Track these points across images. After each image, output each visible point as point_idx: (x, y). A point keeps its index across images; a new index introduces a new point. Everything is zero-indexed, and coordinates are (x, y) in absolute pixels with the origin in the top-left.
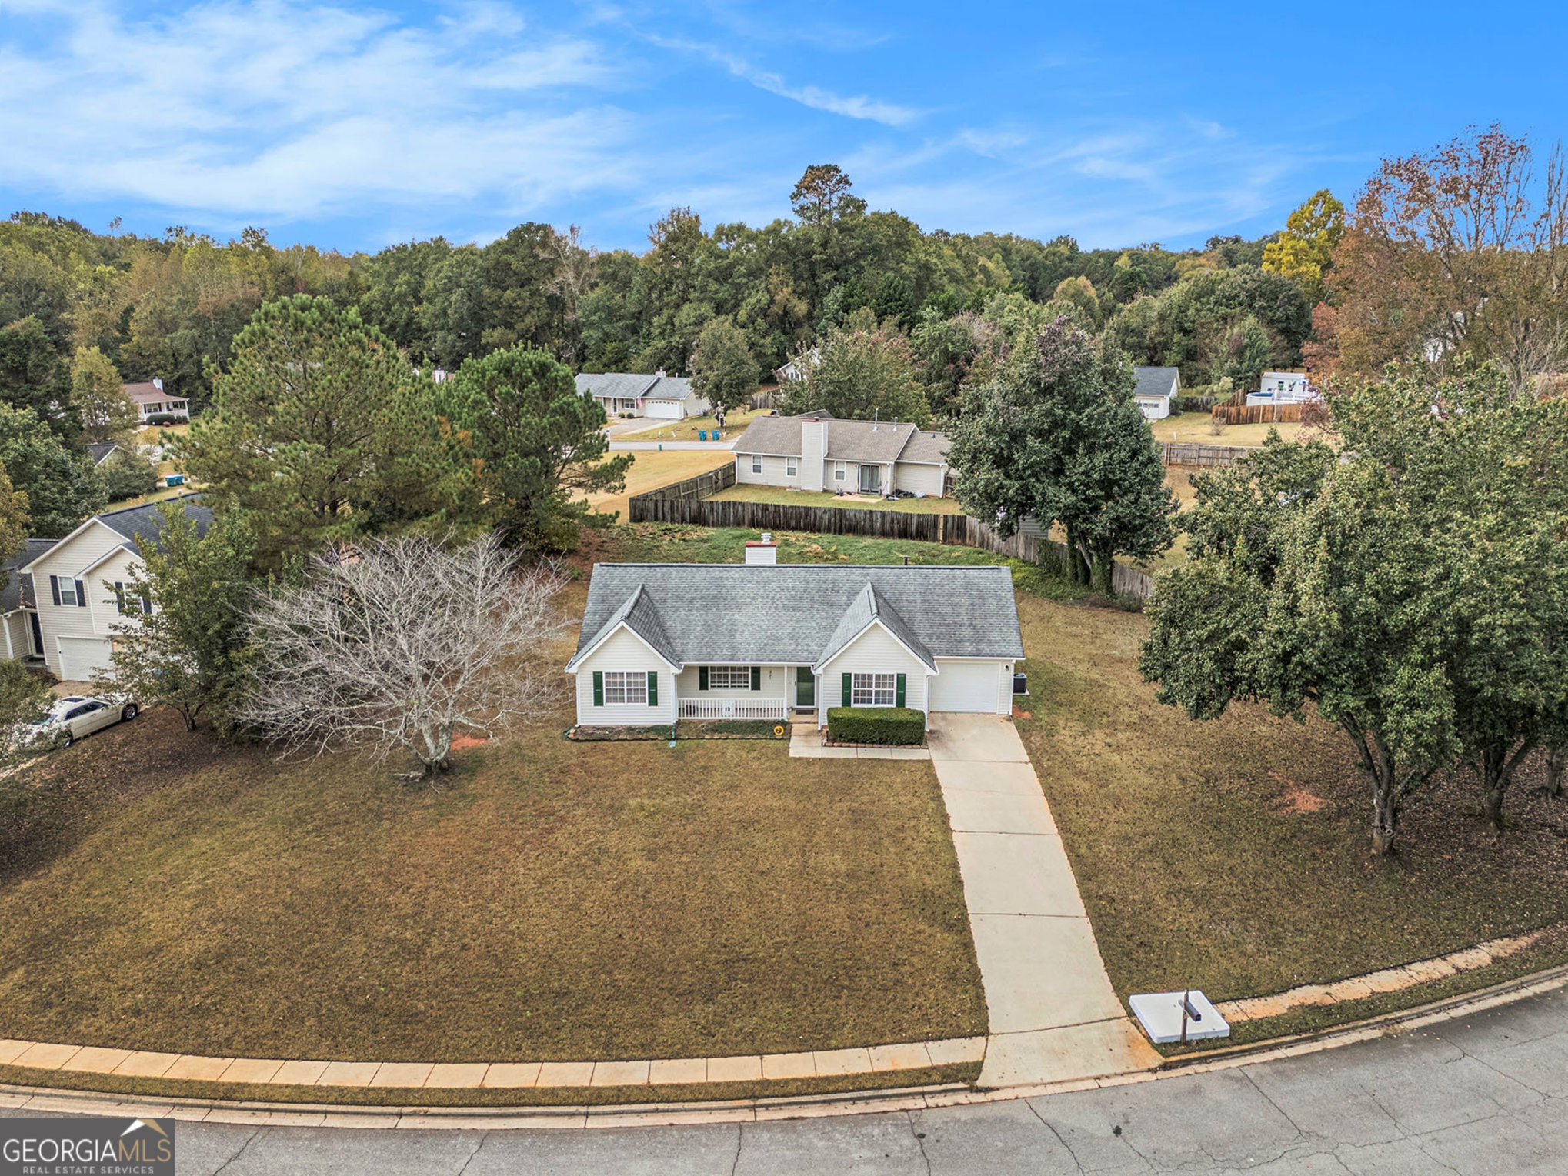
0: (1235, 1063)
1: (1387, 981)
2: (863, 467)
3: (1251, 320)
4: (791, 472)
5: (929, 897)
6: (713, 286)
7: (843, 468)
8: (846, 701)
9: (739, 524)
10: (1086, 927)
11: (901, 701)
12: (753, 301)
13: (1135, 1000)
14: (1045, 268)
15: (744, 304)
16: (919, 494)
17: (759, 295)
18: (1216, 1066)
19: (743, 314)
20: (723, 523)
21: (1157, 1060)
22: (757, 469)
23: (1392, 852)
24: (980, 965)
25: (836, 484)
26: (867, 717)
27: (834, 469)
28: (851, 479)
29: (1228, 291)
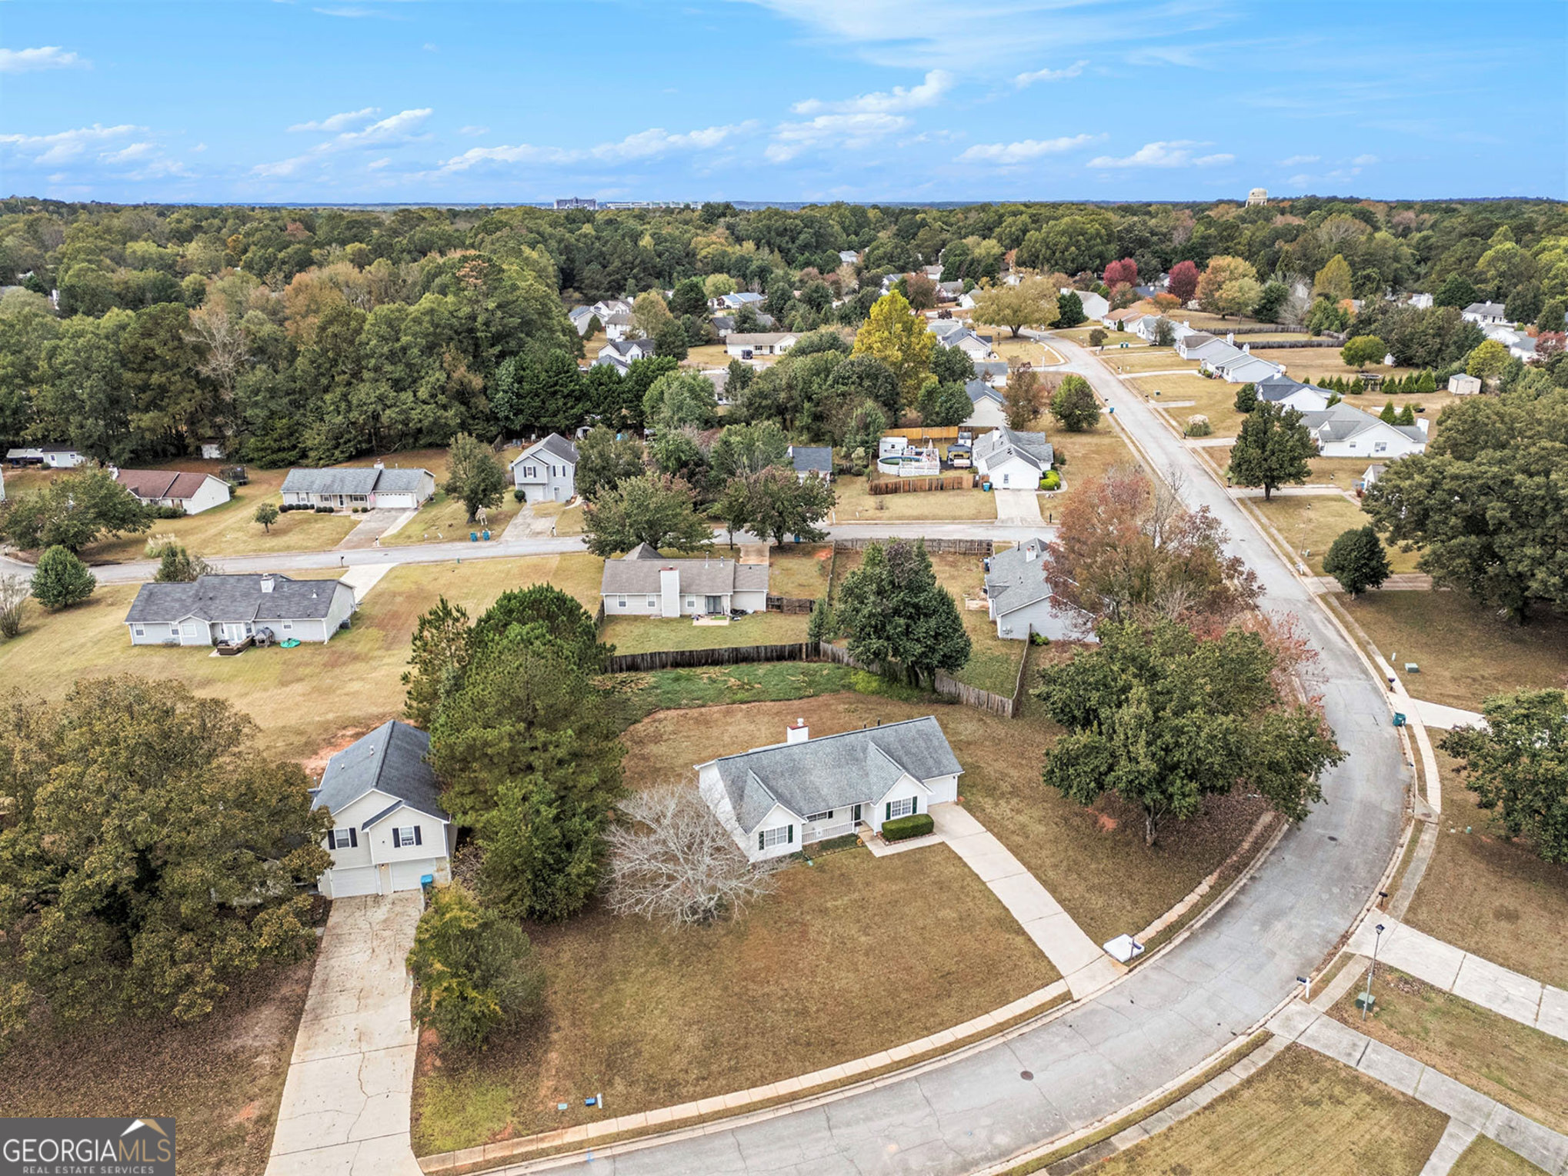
0: (1151, 961)
1: (1180, 909)
2: (708, 597)
3: (870, 404)
4: (651, 604)
5: (999, 920)
6: (388, 368)
7: (693, 599)
8: (888, 817)
9: (664, 666)
10: (1067, 917)
11: (915, 810)
12: (433, 379)
13: (1106, 946)
14: (579, 250)
15: (423, 382)
16: (750, 611)
17: (437, 375)
18: (1146, 965)
19: (423, 393)
20: (651, 668)
21: (1127, 969)
22: (623, 604)
23: (1155, 844)
24: (1040, 946)
25: (688, 611)
26: (901, 825)
27: (687, 599)
28: (700, 606)
29: (843, 373)
